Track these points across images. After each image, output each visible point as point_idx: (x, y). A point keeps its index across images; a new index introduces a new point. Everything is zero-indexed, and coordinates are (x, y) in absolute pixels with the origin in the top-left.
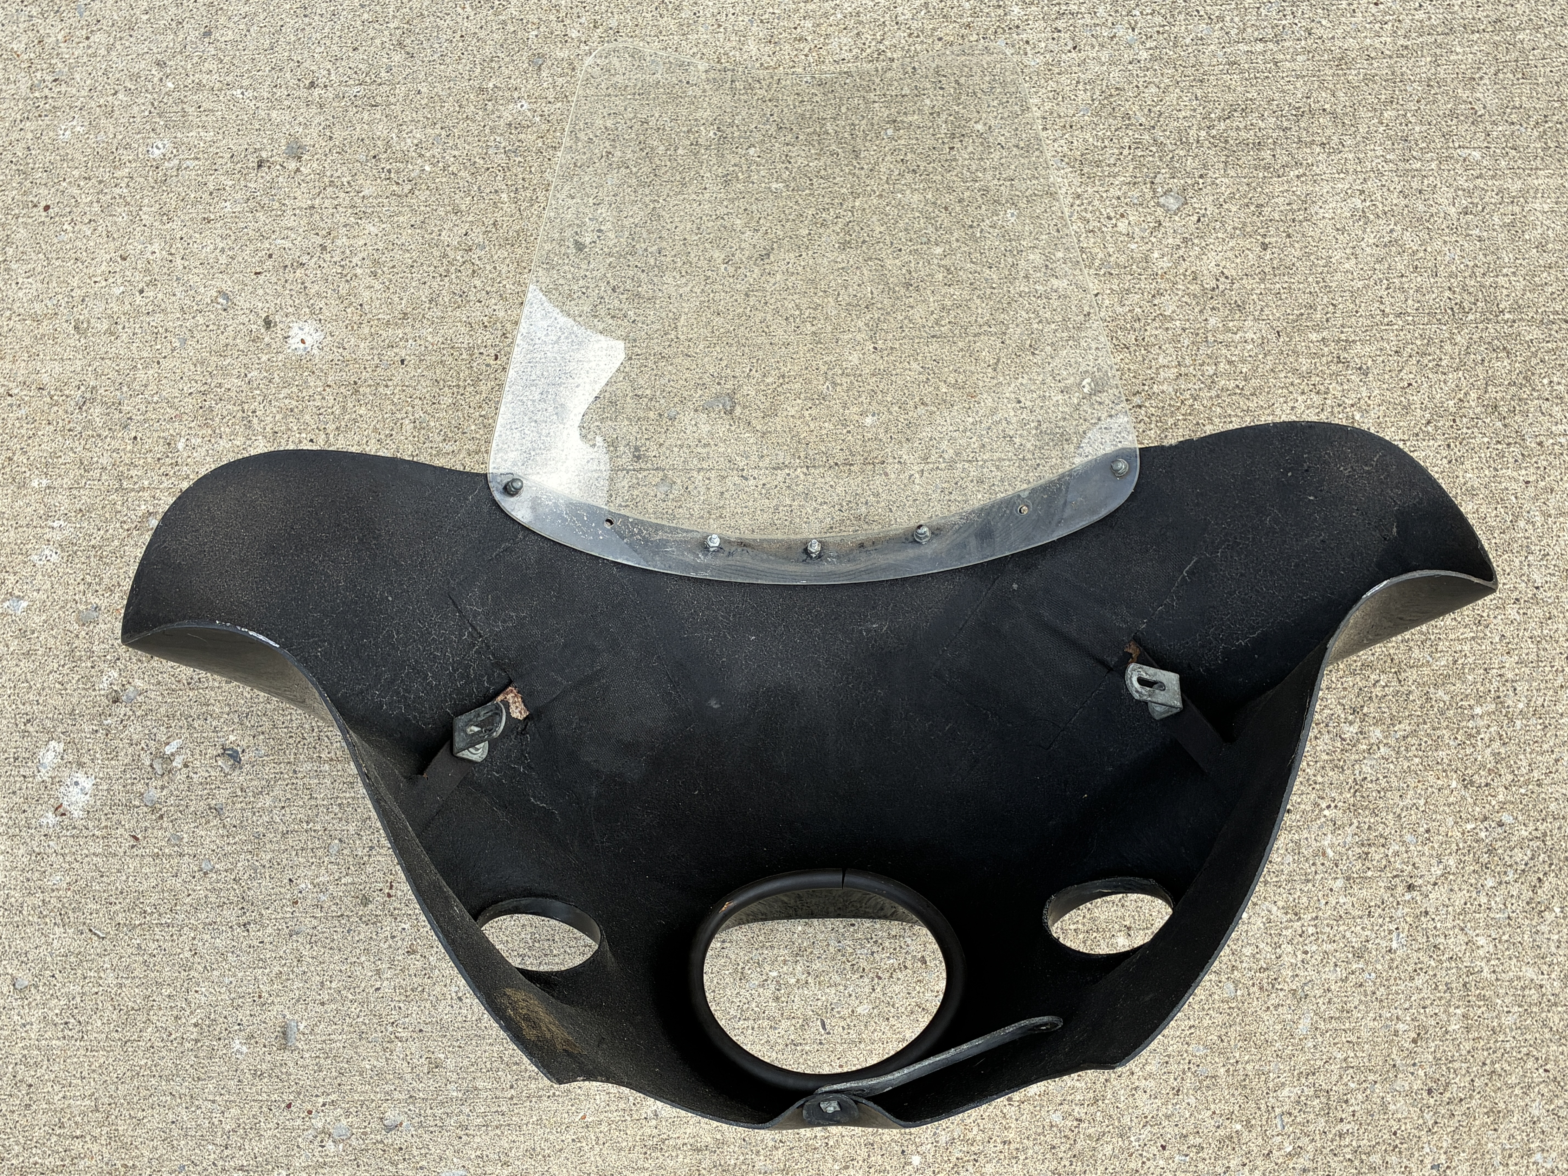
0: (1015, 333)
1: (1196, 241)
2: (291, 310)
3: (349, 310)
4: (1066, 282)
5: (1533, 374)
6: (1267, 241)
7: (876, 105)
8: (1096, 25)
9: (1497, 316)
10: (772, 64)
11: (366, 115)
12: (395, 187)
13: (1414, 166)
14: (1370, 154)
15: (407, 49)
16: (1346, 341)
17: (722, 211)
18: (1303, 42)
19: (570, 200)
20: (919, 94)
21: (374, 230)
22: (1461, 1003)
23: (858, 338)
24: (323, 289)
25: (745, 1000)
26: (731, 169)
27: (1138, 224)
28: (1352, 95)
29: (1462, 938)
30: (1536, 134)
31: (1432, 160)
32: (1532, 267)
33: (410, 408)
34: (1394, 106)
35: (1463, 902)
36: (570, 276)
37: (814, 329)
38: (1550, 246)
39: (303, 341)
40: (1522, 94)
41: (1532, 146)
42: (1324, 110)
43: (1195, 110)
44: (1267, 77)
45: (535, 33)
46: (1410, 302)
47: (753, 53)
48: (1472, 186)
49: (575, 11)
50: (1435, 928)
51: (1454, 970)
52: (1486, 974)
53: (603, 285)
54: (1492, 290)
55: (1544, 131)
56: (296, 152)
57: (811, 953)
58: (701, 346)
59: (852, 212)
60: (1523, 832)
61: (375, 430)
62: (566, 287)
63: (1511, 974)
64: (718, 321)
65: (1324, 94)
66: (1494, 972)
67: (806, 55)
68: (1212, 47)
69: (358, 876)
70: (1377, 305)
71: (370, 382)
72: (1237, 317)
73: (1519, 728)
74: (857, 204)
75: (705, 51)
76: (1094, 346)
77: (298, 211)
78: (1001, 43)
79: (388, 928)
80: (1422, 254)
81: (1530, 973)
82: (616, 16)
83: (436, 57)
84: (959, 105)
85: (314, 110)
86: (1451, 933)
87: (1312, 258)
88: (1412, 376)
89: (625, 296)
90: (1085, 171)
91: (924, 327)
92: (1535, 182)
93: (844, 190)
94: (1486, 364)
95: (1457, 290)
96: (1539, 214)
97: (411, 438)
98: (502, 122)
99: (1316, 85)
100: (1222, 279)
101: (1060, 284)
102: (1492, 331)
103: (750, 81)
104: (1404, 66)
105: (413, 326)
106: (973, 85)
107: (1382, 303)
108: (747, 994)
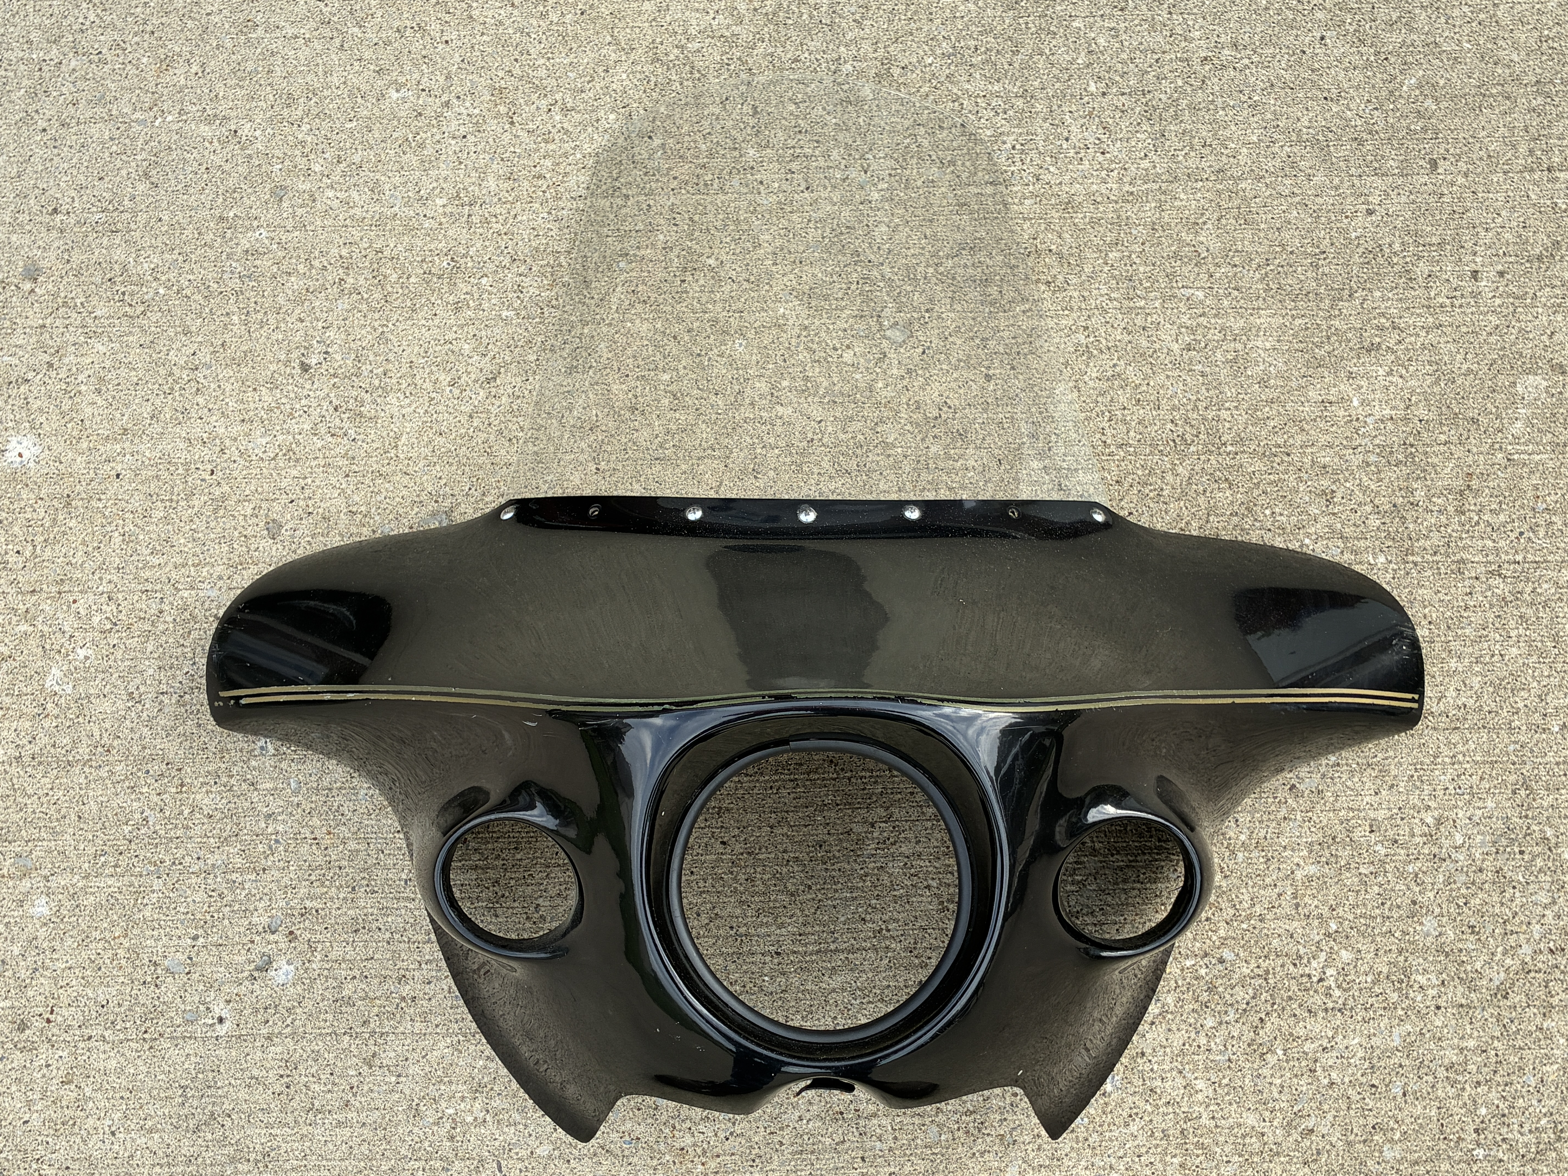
0: (739, 456)
1: (920, 372)
2: (10, 424)
3: (69, 426)
4: (791, 410)
5: (1255, 505)
6: (991, 372)
7: (609, 239)
8: (829, 167)
9: (1219, 448)
10: (510, 199)
11: (105, 241)
12: (127, 309)
13: (1137, 304)
14: (1095, 292)
15: (153, 180)
16: (1069, 469)
17: (450, 336)
18: (1031, 188)
19: (299, 324)
20: (652, 229)
21: (103, 349)
22: (1178, 1152)
23: (581, 459)
24: (46, 404)
25: (417, 1139)
26: (463, 297)
27: (863, 355)
28: (1078, 237)
29: (1180, 1082)
30: (1258, 276)
31: (1156, 299)
32: (1254, 402)
33: (121, 522)
34: (1119, 247)
35: (1181, 1042)
36: (292, 395)
37: (536, 449)
38: (1272, 382)
39: (20, 455)
40: (1245, 240)
41: (1254, 287)
42: (1050, 251)
43: (923, 248)
44: (996, 218)
45: (280, 166)
46: (1132, 434)
47: (492, 189)
48: (1195, 324)
49: (320, 147)
50: (1152, 1070)
51: (1171, 1116)
52: (1205, 1120)
53: (325, 405)
54: (1214, 423)
55: (1266, 274)
56: (32, 274)
57: (492, 1089)
58: (421, 465)
59: (581, 339)
60: (1244, 969)
61: (84, 543)
62: (288, 406)
63: (1231, 1120)
64: (441, 440)
65: (1050, 236)
66: (1213, 1118)
67: (544, 192)
68: (943, 189)
69: (17, 999)
70: (1098, 436)
71: (84, 495)
72: (958, 445)
73: (1240, 860)
74: (586, 331)
75: (444, 186)
76: (816, 470)
77: (28, 330)
78: (735, 182)
79: (44, 1056)
80: (1145, 388)
81: (1251, 1119)
82: (360, 152)
83: (179, 187)
84: (692, 240)
85: (54, 234)
86: (1169, 1075)
87: (1036, 389)
88: (1132, 505)
89: (347, 415)
90: (813, 304)
91: (648, 449)
92: (1258, 321)
93: (573, 318)
94: (1208, 495)
95: (1180, 423)
96: (1261, 352)
97: (118, 551)
98: (239, 250)
99: (1043, 227)
100: (945, 409)
101: (785, 411)
102: (1214, 462)
103: (487, 215)
104: (1130, 211)
105: (132, 441)
106: (707, 222)
107: (1103, 434)
108: (421, 1132)
